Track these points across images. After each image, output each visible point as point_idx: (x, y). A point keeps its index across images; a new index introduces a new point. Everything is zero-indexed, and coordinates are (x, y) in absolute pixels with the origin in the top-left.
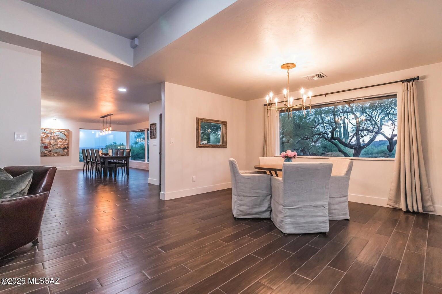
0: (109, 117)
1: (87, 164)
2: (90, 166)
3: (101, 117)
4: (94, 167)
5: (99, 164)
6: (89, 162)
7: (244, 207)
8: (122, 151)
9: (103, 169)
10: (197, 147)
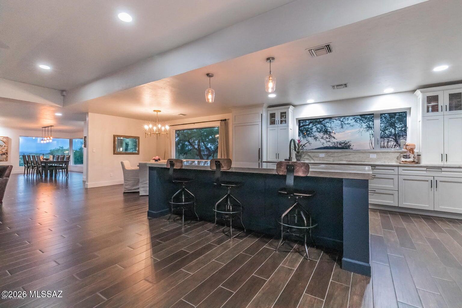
0: (50, 128)
1: (28, 168)
2: (31, 170)
3: (42, 128)
4: (35, 170)
5: (40, 167)
6: (30, 166)
7: (128, 186)
8: (63, 156)
9: (44, 171)
10: (114, 154)
